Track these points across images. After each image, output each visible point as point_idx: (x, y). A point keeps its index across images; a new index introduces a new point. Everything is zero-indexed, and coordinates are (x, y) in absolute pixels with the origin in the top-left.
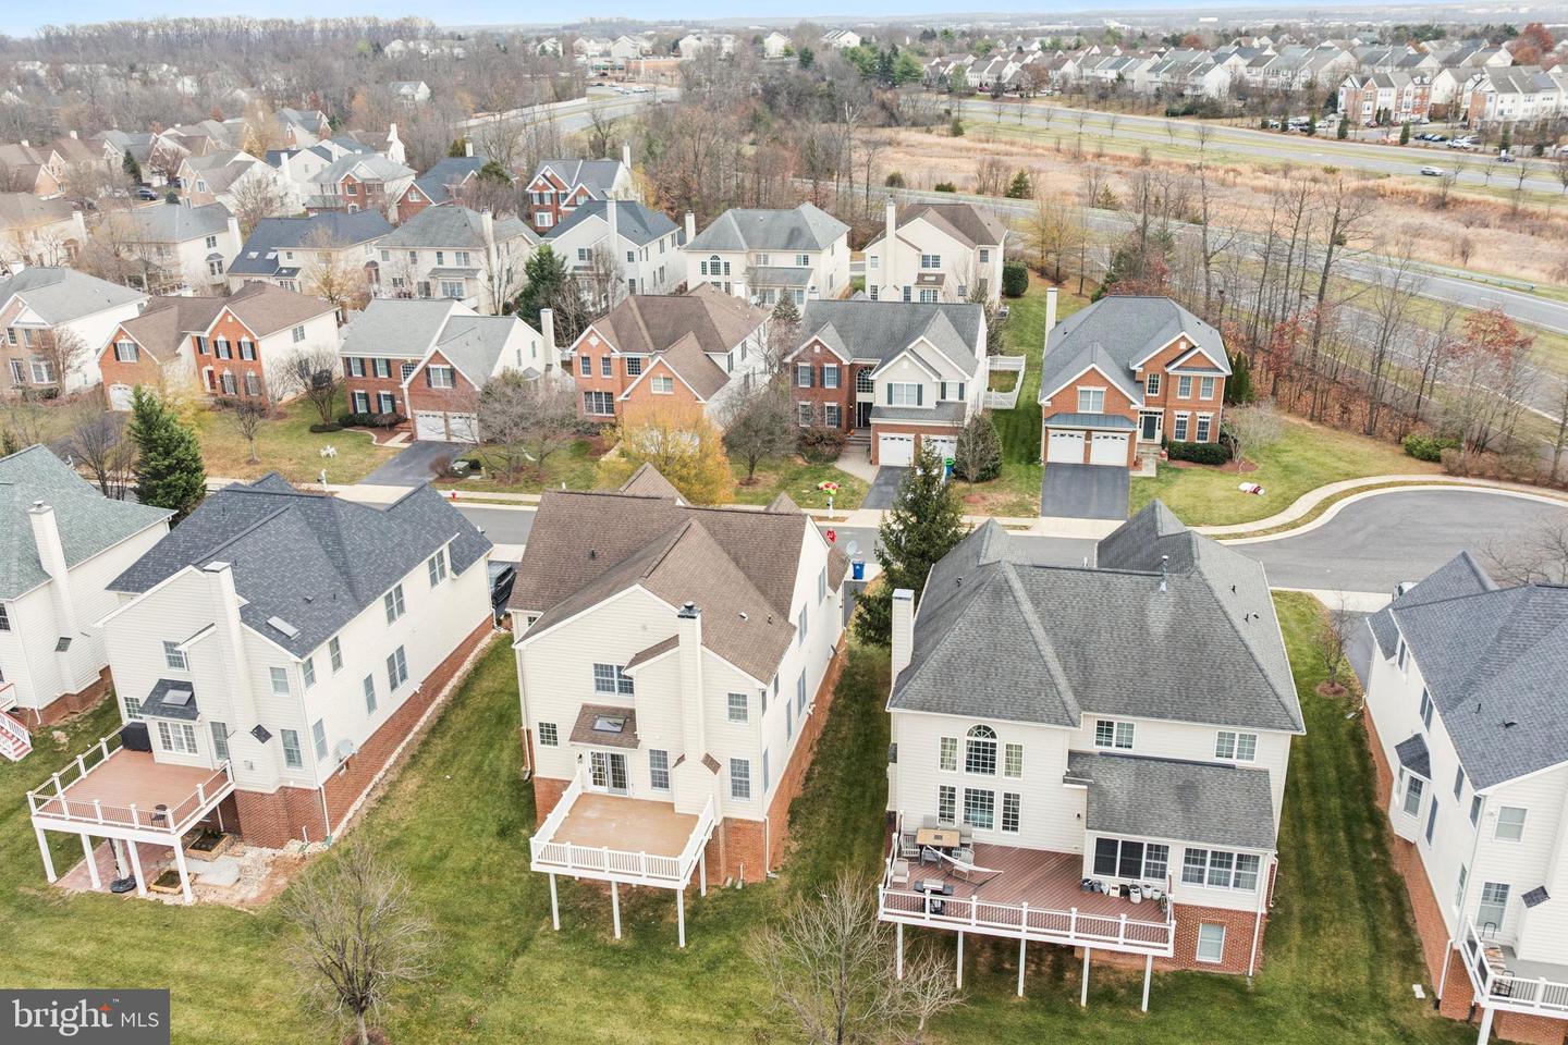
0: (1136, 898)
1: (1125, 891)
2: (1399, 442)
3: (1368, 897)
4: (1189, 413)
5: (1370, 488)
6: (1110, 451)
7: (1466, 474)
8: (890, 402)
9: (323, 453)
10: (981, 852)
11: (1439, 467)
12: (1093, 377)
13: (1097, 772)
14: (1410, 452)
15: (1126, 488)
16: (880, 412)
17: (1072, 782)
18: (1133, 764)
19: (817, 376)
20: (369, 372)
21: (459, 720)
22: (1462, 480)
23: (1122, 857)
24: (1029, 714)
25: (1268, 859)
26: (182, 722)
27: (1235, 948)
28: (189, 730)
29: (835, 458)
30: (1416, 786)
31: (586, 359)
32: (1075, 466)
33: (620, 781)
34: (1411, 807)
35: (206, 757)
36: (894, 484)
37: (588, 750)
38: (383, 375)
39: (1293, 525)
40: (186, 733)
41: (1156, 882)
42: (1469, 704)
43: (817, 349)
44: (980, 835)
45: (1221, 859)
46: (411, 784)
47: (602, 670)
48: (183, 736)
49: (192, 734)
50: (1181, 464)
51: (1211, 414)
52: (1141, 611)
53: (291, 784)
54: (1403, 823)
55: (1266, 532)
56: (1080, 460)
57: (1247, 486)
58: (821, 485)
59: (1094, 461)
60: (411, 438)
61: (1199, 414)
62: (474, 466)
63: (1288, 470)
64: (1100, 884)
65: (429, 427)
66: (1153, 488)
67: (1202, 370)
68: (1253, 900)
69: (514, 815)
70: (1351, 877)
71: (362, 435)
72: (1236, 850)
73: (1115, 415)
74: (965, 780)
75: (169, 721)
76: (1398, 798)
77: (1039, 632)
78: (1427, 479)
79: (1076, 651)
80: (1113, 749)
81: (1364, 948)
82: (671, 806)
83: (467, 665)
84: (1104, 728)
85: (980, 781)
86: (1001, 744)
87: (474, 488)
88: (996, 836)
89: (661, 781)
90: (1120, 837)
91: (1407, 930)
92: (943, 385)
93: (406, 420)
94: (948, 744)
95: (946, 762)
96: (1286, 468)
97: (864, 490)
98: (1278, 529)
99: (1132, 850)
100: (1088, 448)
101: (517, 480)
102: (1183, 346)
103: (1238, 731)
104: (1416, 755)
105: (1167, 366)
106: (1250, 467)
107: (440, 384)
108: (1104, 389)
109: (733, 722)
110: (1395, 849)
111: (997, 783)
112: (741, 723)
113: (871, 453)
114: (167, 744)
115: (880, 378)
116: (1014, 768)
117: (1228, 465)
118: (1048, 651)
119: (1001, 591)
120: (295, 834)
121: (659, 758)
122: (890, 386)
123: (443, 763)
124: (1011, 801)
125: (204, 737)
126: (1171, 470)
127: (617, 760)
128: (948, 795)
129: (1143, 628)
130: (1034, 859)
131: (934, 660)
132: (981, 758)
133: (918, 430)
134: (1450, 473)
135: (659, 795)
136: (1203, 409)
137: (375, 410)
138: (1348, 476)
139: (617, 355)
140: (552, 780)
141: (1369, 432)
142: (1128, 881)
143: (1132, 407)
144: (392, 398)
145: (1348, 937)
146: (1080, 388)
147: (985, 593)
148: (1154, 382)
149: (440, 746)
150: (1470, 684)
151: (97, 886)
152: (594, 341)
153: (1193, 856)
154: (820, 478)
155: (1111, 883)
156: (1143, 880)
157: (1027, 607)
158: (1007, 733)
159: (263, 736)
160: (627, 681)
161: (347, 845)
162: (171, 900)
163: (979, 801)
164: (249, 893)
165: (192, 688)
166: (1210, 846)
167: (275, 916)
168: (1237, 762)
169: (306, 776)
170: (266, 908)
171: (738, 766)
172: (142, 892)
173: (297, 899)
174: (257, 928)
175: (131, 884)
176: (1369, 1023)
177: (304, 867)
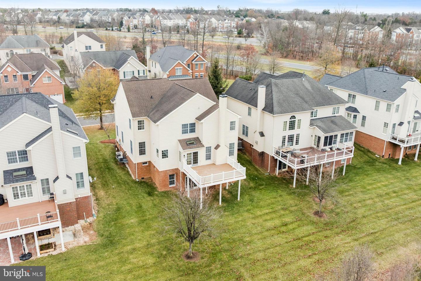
0: (334, 149)
1: (331, 149)
4: (198, 74)
8: (125, 77)
12: (179, 64)
13: (315, 123)
17: (312, 126)
18: (319, 120)
23: (329, 141)
25: (354, 131)
26: (25, 184)
28: (29, 187)
30: (355, 117)
31: (7, 76)
33: (196, 161)
34: (354, 122)
35: (38, 195)
37: (184, 153)
40: (27, 189)
41: (335, 145)
45: (347, 135)
46: (101, 193)
47: (185, 126)
48: (26, 191)
49: (31, 188)
51: (203, 73)
52: (303, 85)
53: (79, 196)
61: (201, 74)
64: (325, 149)
67: (201, 61)
72: (349, 131)
73: (185, 75)
74: (288, 133)
75: (18, 185)
80: (313, 118)
82: (214, 164)
84: (312, 113)
85: (291, 132)
86: (296, 120)
88: (295, 147)
89: (208, 157)
90: (329, 135)
92: (139, 71)
94: (284, 123)
95: (285, 129)
99: (331, 137)
102: (195, 56)
103: (336, 106)
105: (192, 61)
108: (182, 68)
109: (231, 131)
111: (295, 132)
112: (233, 131)
114: (16, 196)
115: (121, 70)
116: (299, 127)
120: (80, 217)
122: (124, 72)
124: (298, 136)
125: (36, 187)
127: (196, 154)
128: (284, 138)
129: (307, 89)
130: (306, 150)
132: (292, 126)
135: (209, 162)
136: (201, 72)
139: (19, 74)
140: (166, 171)
142: (330, 146)
143: (189, 72)
146: (176, 68)
148: (189, 66)
151: (14, 261)
153: (342, 135)
155: (327, 148)
156: (333, 145)
158: (299, 116)
159: (70, 178)
160: (193, 128)
161: (101, 215)
162: (55, 253)
163: (291, 138)
164: (84, 239)
165: (31, 168)
166: (345, 132)
167: (105, 241)
168: (336, 115)
169: (86, 191)
170: (98, 240)
171: (231, 145)
172: (39, 255)
173: (106, 234)
174: (105, 246)
175: (30, 255)
176: (377, 163)
177: (95, 225)
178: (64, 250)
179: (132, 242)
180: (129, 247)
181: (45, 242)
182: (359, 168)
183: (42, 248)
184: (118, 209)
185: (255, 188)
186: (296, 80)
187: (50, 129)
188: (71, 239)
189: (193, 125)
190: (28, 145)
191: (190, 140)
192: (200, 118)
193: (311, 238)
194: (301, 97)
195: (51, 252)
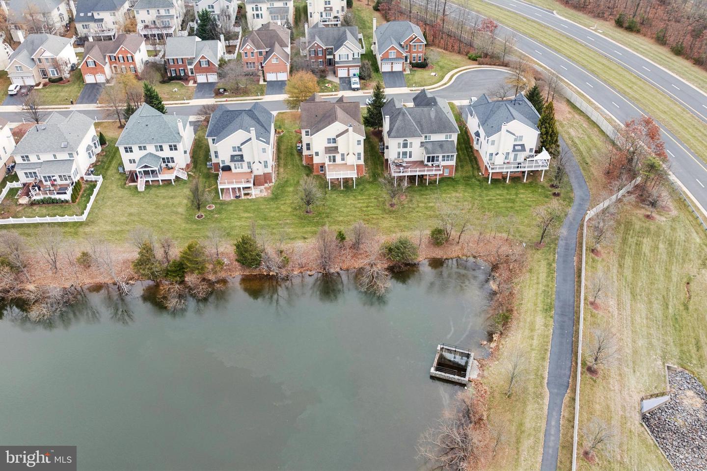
0: (434, 165)
1: (432, 165)
2: (467, 55)
3: (471, 161)
4: (416, 54)
5: (461, 71)
6: (398, 67)
7: (483, 64)
8: (340, 60)
9: (174, 90)
10: (407, 162)
11: (477, 62)
12: (393, 48)
13: (425, 145)
14: (470, 58)
15: (403, 77)
16: (338, 63)
17: (422, 147)
18: (431, 143)
19: (316, 53)
20: (176, 62)
21: (282, 156)
22: (482, 66)
23: (431, 159)
24: (414, 136)
25: (455, 155)
26: (240, 163)
27: (450, 172)
28: (241, 164)
29: (325, 77)
30: (478, 140)
31: (246, 53)
32: (389, 72)
33: (334, 161)
34: (477, 144)
35: (245, 169)
36: (345, 83)
37: (328, 155)
38: (180, 63)
39: (445, 84)
41: (437, 162)
42: (486, 124)
43: (316, 45)
44: (405, 160)
45: (448, 156)
46: (282, 170)
47: (329, 139)
48: (240, 166)
50: (415, 69)
51: (421, 54)
52: (429, 114)
53: (266, 172)
54: (476, 147)
55: (440, 86)
56: (390, 70)
57: (433, 74)
58: (327, 85)
59: (394, 70)
60: (195, 82)
61: (419, 54)
62: (225, 90)
63: (442, 68)
64: (428, 164)
65: (201, 78)
66: (410, 77)
67: (419, 43)
68: (453, 163)
69: (307, 172)
70: (468, 158)
71: (179, 83)
72: (450, 154)
73: (398, 58)
74: (402, 150)
75: (236, 163)
76: (475, 143)
77: (413, 121)
78: (474, 67)
79: (419, 123)
80: (427, 141)
81: (471, 169)
82: (346, 164)
83: (275, 144)
84: (426, 137)
85: (405, 150)
86: (409, 142)
87: (226, 96)
88: (408, 159)
89: (343, 159)
90: (431, 155)
91: (477, 165)
92: (353, 53)
93: (189, 77)
94: (399, 144)
95: (399, 147)
96: (441, 67)
97: (338, 85)
98: (442, 85)
99: (433, 157)
100: (392, 67)
101: (240, 94)
102: (414, 37)
103: (449, 134)
104: (477, 134)
105: (410, 42)
106: (432, 68)
107: (204, 65)
108: (395, 51)
109: (358, 146)
110: (475, 152)
111: (408, 150)
113: (335, 73)
114: (236, 168)
115: (337, 53)
116: (411, 147)
117: (427, 68)
118: (414, 124)
119: (404, 114)
120: (266, 182)
121: (343, 155)
122: (340, 55)
123: (285, 165)
124: (410, 153)
125: (245, 165)
126: (413, 71)
127: (334, 157)
128: (399, 153)
129: (430, 118)
130: (415, 163)
131: (395, 128)
132: (405, 146)
133: (348, 67)
134: (479, 64)
135: (343, 162)
137: (178, 74)
138: (456, 68)
139: (256, 51)
140: (318, 163)
141: (459, 53)
142: (433, 163)
143: (402, 54)
144: (184, 70)
145: (468, 168)
146: (390, 51)
147: (401, 114)
148: (407, 47)
149: (282, 162)
150: (486, 120)
151: (232, 198)
152: (248, 47)
153: (444, 157)
154: (325, 83)
155: (430, 164)
156: (435, 162)
157: (409, 116)
158: (409, 140)
159: (260, 163)
160: (334, 141)
161: (277, 183)
162: (250, 198)
163: (405, 154)
164: (265, 194)
165: (242, 155)
166: (446, 155)
167: (274, 197)
168: (449, 140)
169: (269, 170)
170: (271, 196)
171: (359, 154)
172: (243, 198)
173: (275, 193)
174: (272, 199)
175: (239, 197)
176: (473, 180)
177: (272, 188)
178: (254, 197)
179: (286, 200)
180: (283, 202)
181: (246, 192)
182: (456, 181)
183: (245, 194)
184: (287, 181)
185: (369, 182)
186: (426, 109)
187: (250, 139)
188: (259, 193)
189: (334, 139)
190: (242, 144)
191: (332, 147)
192: (338, 136)
193: (374, 217)
194: (421, 124)
195: (249, 197)
